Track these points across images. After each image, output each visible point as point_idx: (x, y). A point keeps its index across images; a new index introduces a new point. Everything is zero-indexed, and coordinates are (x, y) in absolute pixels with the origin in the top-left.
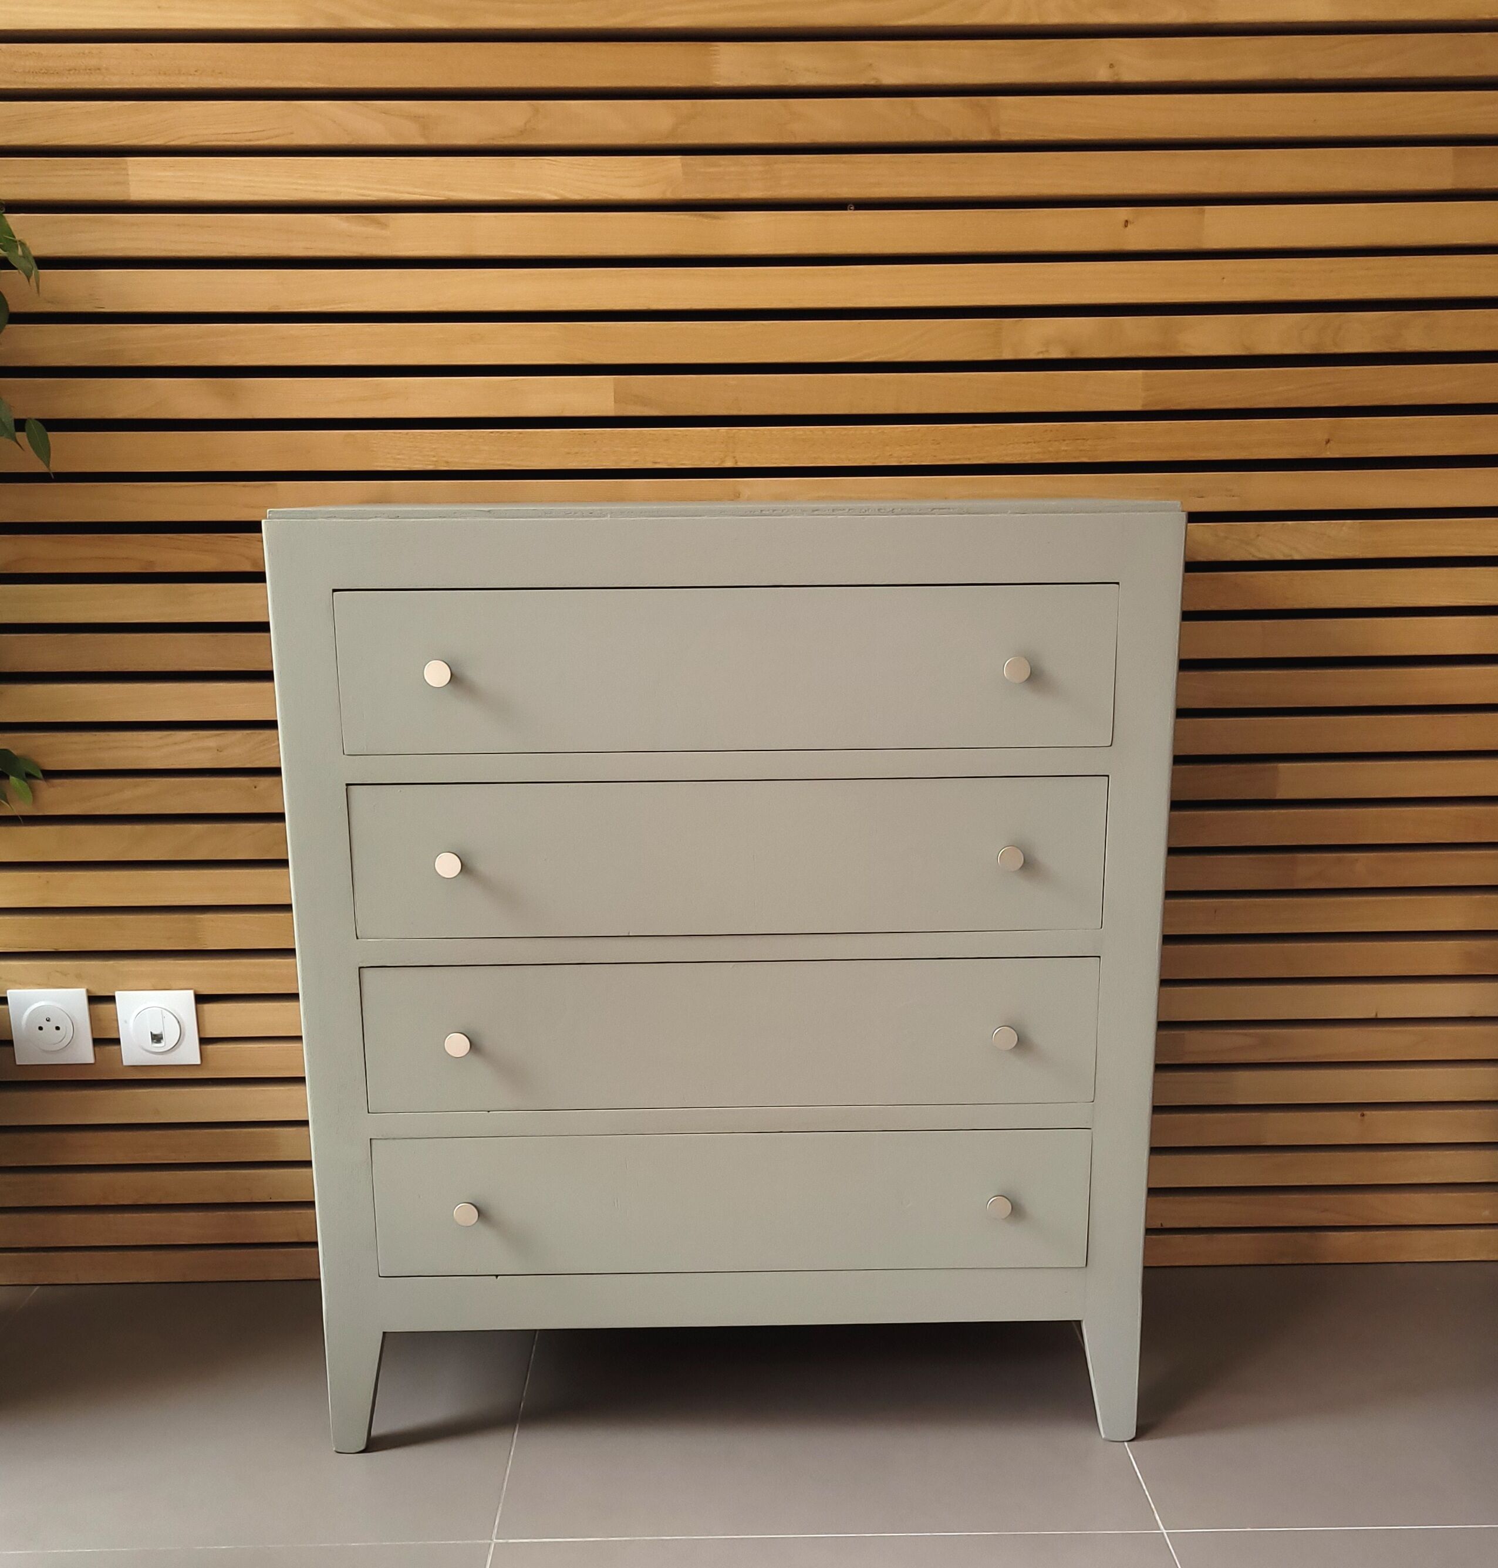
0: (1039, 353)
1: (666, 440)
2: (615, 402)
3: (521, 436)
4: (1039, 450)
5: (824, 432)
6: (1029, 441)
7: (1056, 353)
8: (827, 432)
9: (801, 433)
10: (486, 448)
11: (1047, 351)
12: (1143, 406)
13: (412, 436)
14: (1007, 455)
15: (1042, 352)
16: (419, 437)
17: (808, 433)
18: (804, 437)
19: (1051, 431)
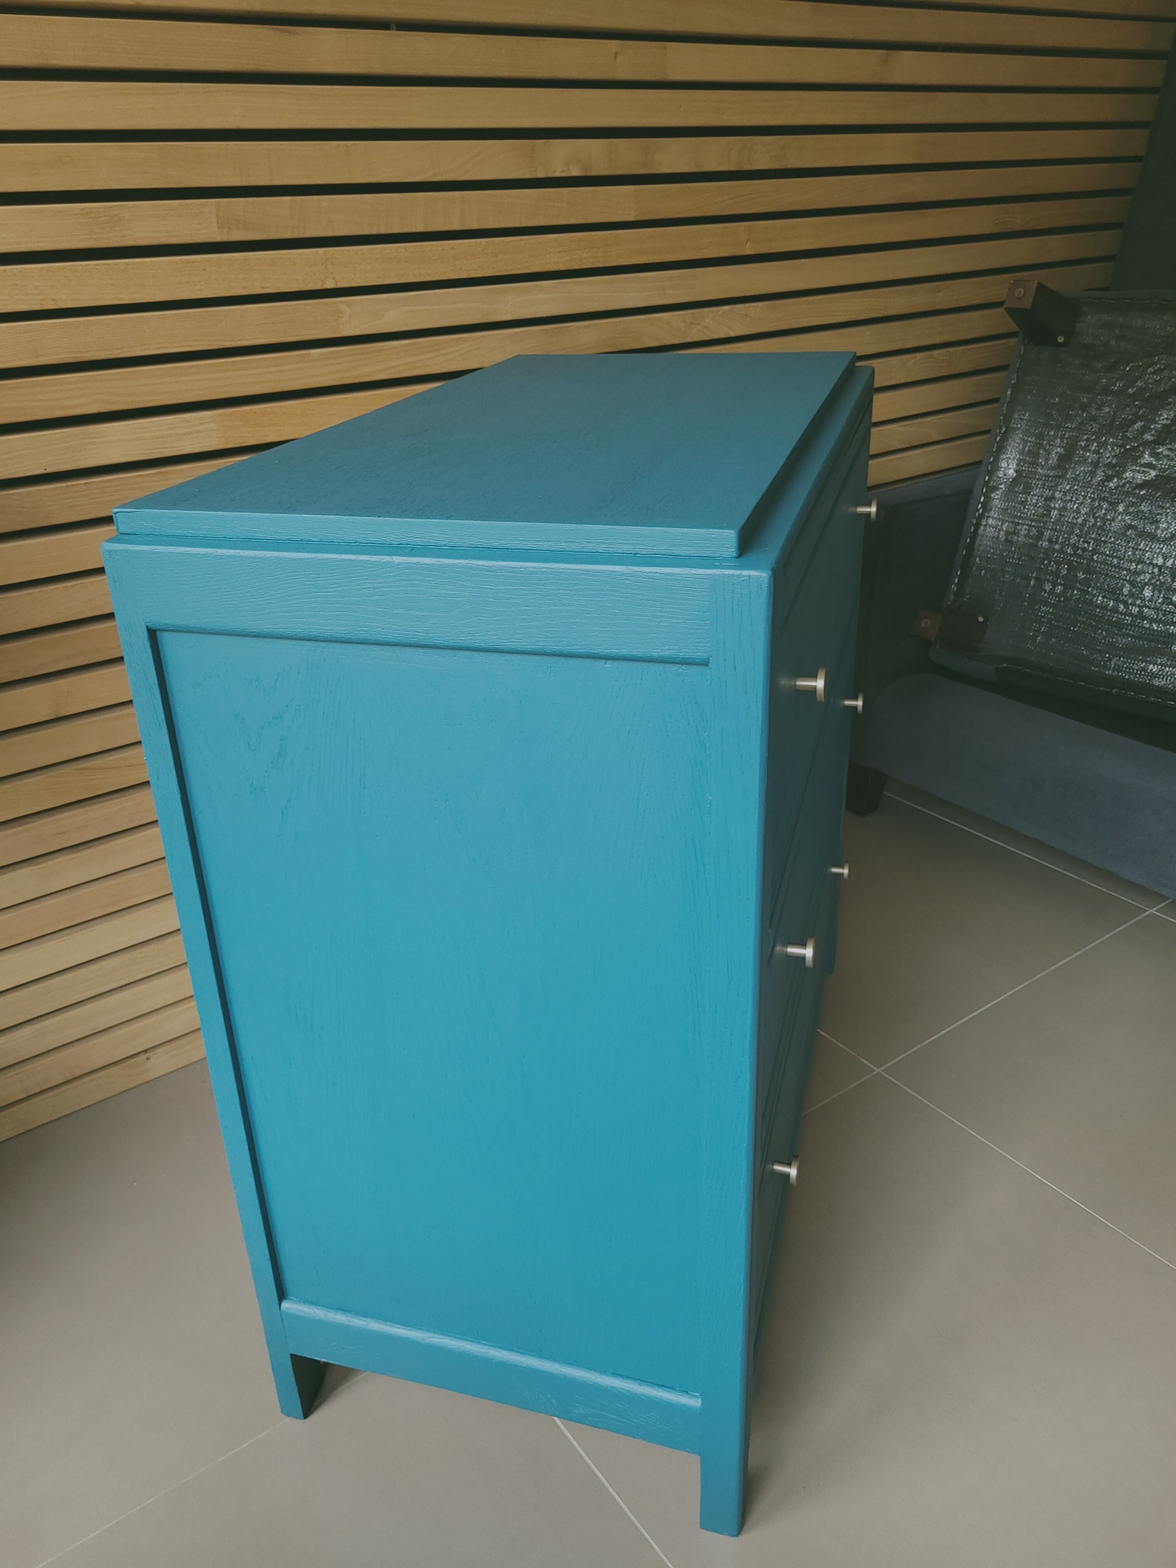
0: (562, 172)
7: (575, 172)
12: (635, 216)
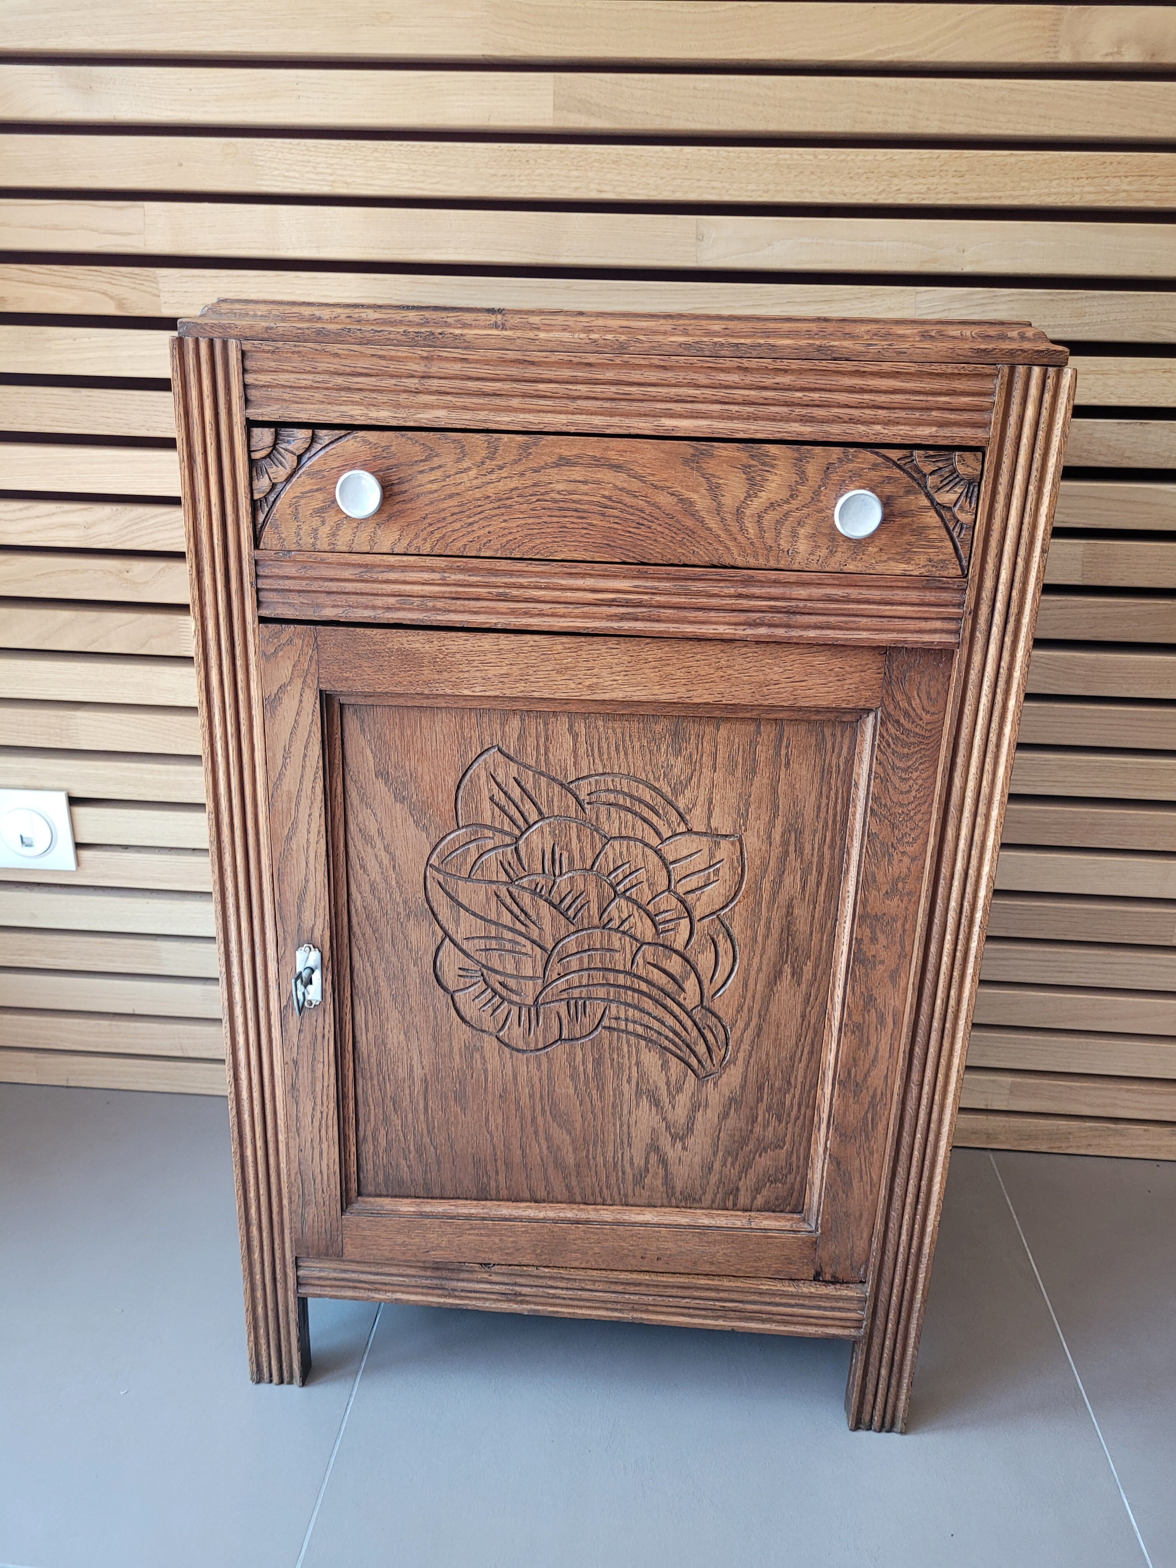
1: (614, 162)
2: (554, 109)
3: (437, 151)
4: (1091, 189)
5: (816, 157)
6: (1083, 176)
8: (820, 157)
9: (787, 156)
10: (394, 166)
11: (1119, 53)
13: (304, 148)
14: (1049, 195)
15: (1112, 54)
16: (313, 149)
17: (795, 157)
18: (788, 162)
19: (1111, 163)
